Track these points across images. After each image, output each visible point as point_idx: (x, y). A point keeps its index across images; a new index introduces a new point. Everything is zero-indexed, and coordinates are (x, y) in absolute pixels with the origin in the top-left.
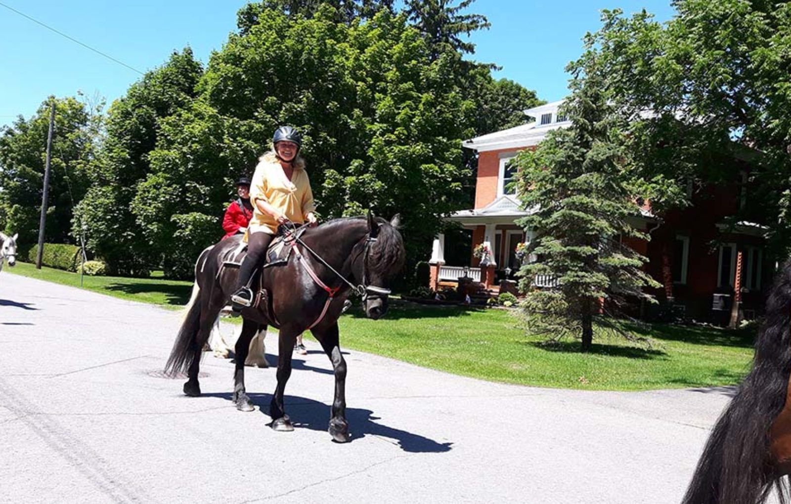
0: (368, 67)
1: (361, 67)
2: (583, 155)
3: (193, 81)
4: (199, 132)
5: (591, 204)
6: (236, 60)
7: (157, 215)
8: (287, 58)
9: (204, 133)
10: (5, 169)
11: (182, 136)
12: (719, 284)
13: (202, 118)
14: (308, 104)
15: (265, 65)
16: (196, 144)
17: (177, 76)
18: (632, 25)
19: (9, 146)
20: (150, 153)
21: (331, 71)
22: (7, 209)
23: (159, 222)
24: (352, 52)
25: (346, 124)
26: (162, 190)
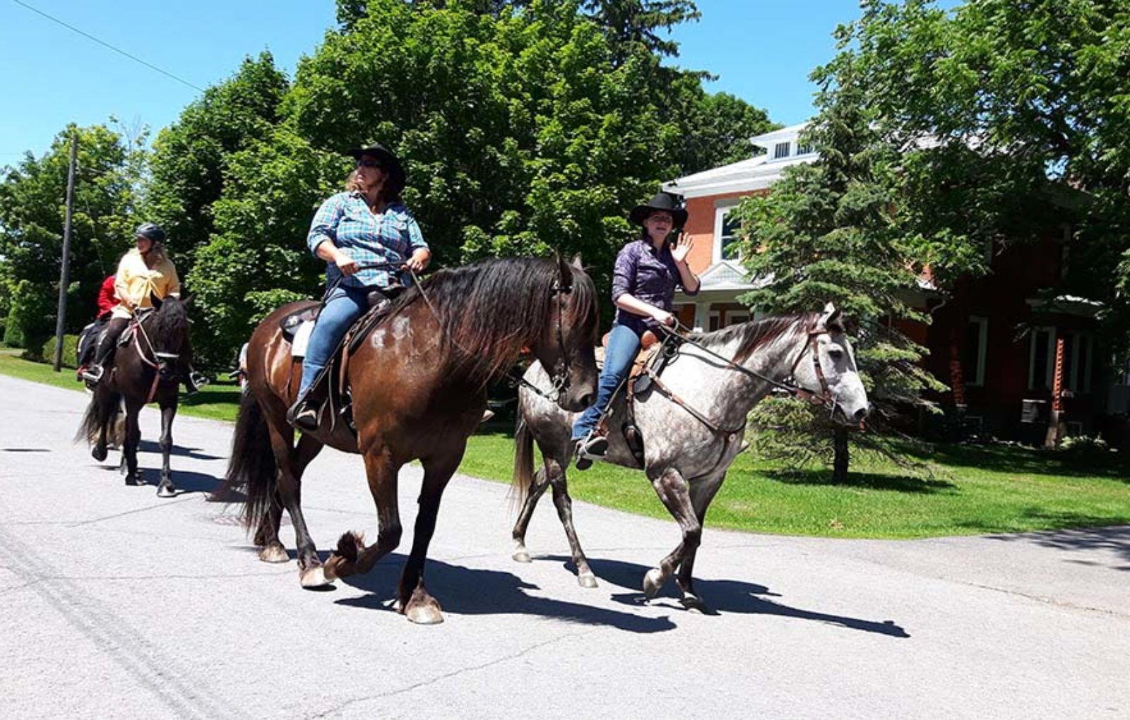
0: (525, 78)
1: (515, 78)
2: (834, 202)
3: (274, 100)
4: (284, 173)
5: (847, 273)
6: (335, 69)
7: (225, 293)
8: (408, 65)
9: (291, 174)
10: (7, 229)
11: (259, 180)
12: (1030, 386)
13: (288, 154)
14: (440, 131)
15: (377, 76)
16: (279, 191)
17: (250, 93)
18: (904, 14)
19: (12, 195)
20: (214, 204)
21: (472, 84)
22: (11, 287)
23: (227, 302)
24: (502, 56)
25: (494, 158)
26: (232, 257)
